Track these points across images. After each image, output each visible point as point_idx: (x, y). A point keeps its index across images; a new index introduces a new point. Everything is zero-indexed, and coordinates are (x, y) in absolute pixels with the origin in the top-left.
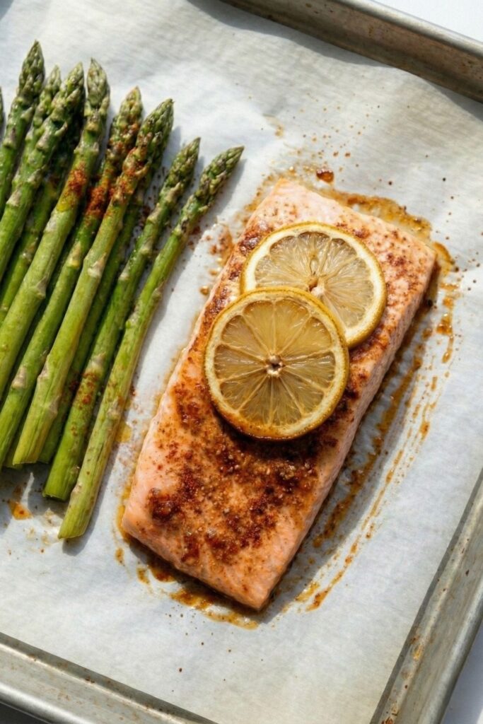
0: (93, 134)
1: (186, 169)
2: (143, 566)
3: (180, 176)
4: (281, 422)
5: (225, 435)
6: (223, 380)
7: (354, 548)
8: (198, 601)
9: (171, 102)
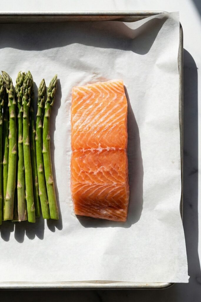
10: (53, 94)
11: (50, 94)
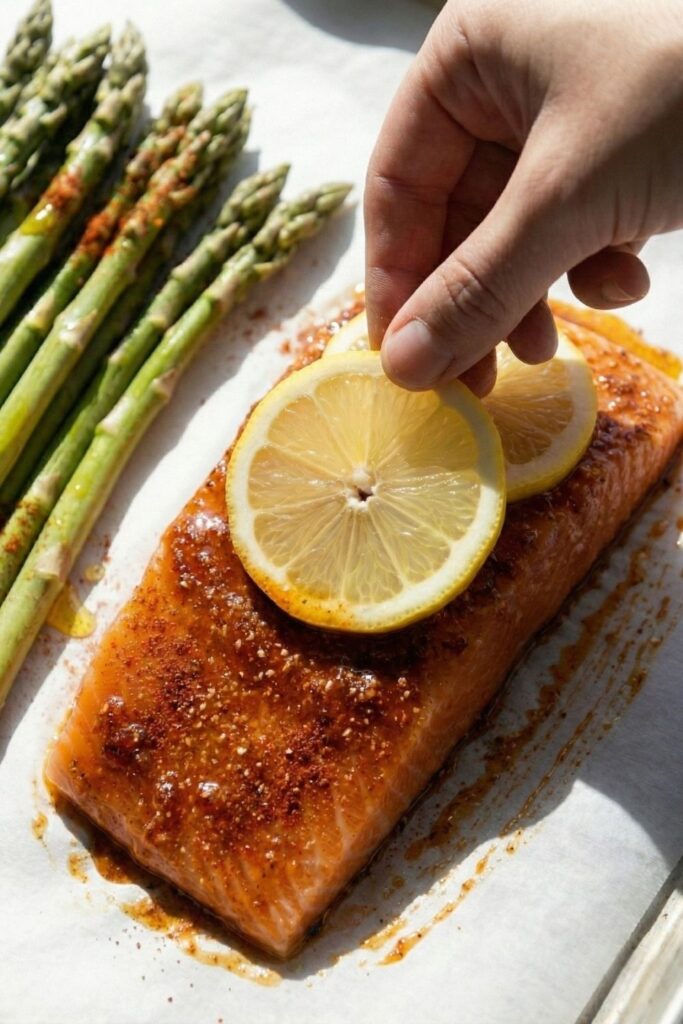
0: (105, 127)
1: (255, 205)
2: (82, 852)
3: (240, 216)
4: (362, 597)
5: (255, 614)
6: (261, 512)
7: (481, 867)
8: (175, 925)
9: (246, 92)
10: (294, 234)
11: (281, 227)
